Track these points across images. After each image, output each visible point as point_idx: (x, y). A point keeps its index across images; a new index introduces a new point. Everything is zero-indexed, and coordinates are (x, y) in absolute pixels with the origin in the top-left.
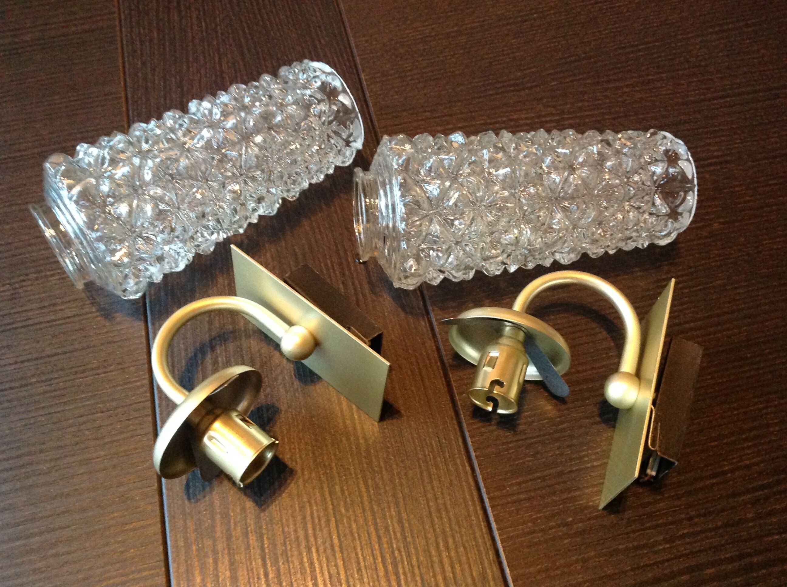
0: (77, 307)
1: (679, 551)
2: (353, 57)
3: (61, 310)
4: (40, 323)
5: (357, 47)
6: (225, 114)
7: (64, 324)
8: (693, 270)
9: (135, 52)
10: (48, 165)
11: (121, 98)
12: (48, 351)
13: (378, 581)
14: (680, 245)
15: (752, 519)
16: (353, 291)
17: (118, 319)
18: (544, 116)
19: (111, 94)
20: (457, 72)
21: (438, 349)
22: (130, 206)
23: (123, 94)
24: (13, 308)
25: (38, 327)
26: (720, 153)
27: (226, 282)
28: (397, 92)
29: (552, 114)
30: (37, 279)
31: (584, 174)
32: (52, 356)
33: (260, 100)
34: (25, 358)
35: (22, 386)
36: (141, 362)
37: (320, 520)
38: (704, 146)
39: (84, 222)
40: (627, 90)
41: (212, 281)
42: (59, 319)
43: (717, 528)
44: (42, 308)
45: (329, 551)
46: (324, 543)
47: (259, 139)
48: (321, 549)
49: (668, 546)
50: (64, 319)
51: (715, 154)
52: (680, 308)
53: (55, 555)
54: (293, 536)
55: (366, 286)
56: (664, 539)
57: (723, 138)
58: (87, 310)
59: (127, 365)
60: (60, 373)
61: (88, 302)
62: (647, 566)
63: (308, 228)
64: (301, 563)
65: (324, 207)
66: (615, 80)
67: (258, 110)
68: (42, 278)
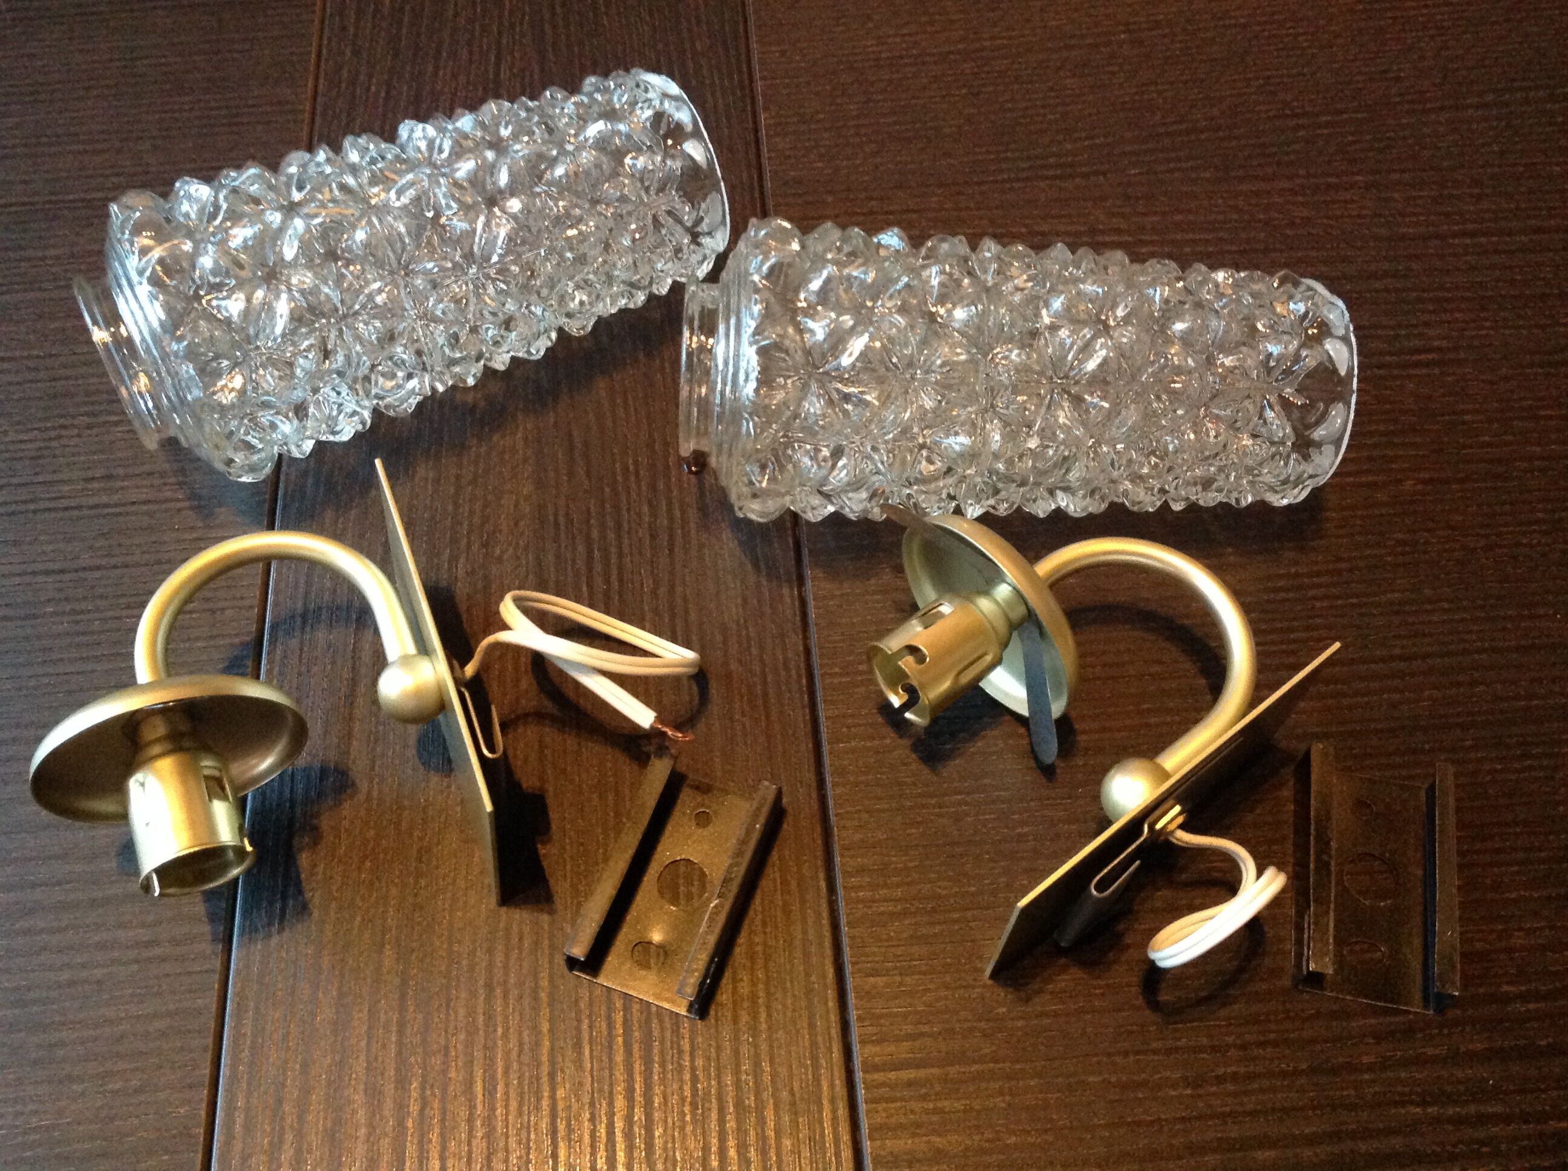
0: (152, 486)
1: (1210, 1106)
2: (751, 81)
3: (122, 488)
4: (79, 507)
5: (762, 63)
6: (459, 152)
7: (120, 514)
8: (1344, 565)
9: (344, 28)
10: (114, 208)
11: (303, 111)
12: (86, 560)
13: (611, 1069)
14: (1328, 514)
15: (1370, 1068)
16: (666, 522)
17: (222, 517)
18: (1103, 232)
19: (287, 103)
20: (947, 131)
21: (808, 652)
22: (249, 300)
23: (308, 106)
24: (36, 474)
25: (76, 513)
26: (1444, 344)
27: (431, 475)
28: (821, 156)
29: (1119, 231)
30: (89, 427)
31: (1125, 340)
32: (91, 569)
33: (530, 133)
34: (39, 567)
35: (27, 617)
36: (247, 603)
37: (521, 939)
38: (1415, 326)
39: (160, 320)
40: (1281, 200)
41: (407, 470)
42: (116, 505)
43: (1296, 1073)
44: (88, 480)
45: (526, 1001)
46: (521, 984)
47: (514, 205)
48: (514, 993)
49: (1189, 1091)
50: (124, 505)
51: (1436, 343)
52: (1303, 635)
53: (27, 932)
54: (465, 962)
55: (693, 514)
56: (1185, 1078)
57: (1457, 315)
58: (169, 494)
59: (221, 605)
60: (99, 602)
61: (172, 480)
62: (1138, 1123)
63: (603, 393)
64: (471, 1013)
65: (641, 356)
66: (1257, 177)
67: (521, 149)
68: (99, 425)
